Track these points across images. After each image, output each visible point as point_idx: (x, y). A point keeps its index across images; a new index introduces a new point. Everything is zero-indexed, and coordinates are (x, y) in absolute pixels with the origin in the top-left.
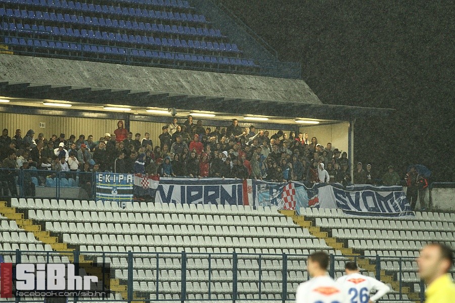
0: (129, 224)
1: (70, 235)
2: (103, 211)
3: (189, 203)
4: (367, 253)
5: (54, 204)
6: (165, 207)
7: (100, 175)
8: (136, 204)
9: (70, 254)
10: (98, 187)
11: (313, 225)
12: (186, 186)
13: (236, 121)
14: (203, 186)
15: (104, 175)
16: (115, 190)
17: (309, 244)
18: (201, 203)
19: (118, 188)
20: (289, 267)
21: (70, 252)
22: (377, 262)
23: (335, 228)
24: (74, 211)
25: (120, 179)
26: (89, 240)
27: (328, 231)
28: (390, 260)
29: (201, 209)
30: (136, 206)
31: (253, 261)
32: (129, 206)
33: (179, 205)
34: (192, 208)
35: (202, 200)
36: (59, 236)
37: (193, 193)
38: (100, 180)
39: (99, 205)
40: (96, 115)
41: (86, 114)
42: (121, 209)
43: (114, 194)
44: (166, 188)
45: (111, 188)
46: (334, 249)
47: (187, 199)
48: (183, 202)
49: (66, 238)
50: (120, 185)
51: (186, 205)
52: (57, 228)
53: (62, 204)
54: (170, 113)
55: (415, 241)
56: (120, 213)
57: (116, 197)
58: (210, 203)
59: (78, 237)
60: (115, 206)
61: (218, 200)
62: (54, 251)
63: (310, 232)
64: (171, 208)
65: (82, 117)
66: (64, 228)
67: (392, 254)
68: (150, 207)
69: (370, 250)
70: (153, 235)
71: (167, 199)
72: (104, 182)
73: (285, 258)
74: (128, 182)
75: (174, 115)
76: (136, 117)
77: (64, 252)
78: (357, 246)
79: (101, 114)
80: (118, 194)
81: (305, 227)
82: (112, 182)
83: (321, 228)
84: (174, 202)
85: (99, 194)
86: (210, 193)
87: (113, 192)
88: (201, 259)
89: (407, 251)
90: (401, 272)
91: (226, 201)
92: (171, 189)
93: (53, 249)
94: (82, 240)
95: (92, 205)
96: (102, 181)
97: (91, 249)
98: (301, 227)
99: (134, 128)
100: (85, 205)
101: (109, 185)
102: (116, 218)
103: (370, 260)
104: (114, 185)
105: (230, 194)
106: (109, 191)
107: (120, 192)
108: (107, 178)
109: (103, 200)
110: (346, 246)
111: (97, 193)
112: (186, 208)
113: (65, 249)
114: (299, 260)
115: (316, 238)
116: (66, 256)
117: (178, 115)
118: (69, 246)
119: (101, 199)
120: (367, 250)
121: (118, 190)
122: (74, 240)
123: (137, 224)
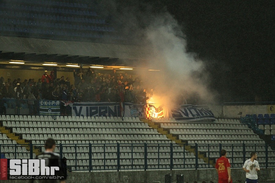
0: (58, 128)
1: (26, 135)
2: (44, 121)
3: (91, 116)
4: (189, 142)
5: (17, 118)
6: (78, 119)
7: (41, 101)
8: (62, 117)
9: (27, 145)
10: (41, 108)
11: (159, 127)
12: (89, 107)
13: (115, 70)
14: (98, 106)
15: (44, 101)
16: (50, 110)
17: (158, 138)
18: (97, 116)
19: (52, 109)
20: (148, 151)
21: (27, 144)
22: (196, 147)
23: (171, 129)
24: (28, 122)
25: (53, 103)
26: (37, 137)
27: (168, 130)
28: (202, 146)
29: (97, 119)
30: (62, 119)
31: (127, 147)
32: (58, 118)
33: (85, 117)
34: (93, 119)
35: (98, 114)
36: (20, 136)
37: (93, 111)
38: (41, 104)
39: (42, 118)
40: (38, 68)
41: (33, 68)
42: (53, 120)
43: (50, 112)
44: (78, 108)
45: (48, 108)
46: (171, 140)
47: (90, 114)
48: (87, 116)
49: (24, 137)
50: (53, 107)
51: (89, 117)
52: (19, 131)
53: (21, 118)
54: (79, 66)
55: (215, 135)
56: (53, 122)
57: (51, 113)
58: (102, 116)
59: (31, 136)
60: (50, 118)
61: (107, 114)
62: (18, 144)
63: (158, 131)
64: (81, 119)
65: (30, 70)
66: (23, 131)
67: (203, 142)
68: (70, 119)
69: (191, 140)
70: (72, 134)
71: (78, 115)
72: (44, 105)
73: (146, 146)
74: (57, 105)
75: (81, 67)
76: (60, 69)
77: (23, 144)
78: (184, 138)
79: (41, 68)
80: (52, 112)
81: (155, 129)
82: (48, 105)
83: (164, 128)
84: (83, 116)
85: (41, 112)
86: (102, 111)
87: (49, 110)
88: (99, 147)
89: (211, 140)
90: (209, 152)
91: (111, 115)
92: (81, 108)
93: (17, 143)
94: (33, 138)
95: (38, 118)
96: (42, 104)
97: (38, 142)
98: (153, 129)
99: (59, 75)
100: (34, 118)
101: (47, 107)
102: (51, 125)
103: (191, 146)
104: (50, 107)
105: (114, 111)
106: (47, 110)
107: (53, 111)
108: (45, 103)
109: (44, 116)
110: (178, 138)
111: (40, 112)
112: (89, 119)
113: (24, 142)
114: (152, 147)
115: (161, 134)
116: (24, 146)
117: (83, 67)
118: (26, 141)
119: (42, 115)
120: (189, 140)
121: (52, 110)
122: (28, 138)
123: (63, 128)
